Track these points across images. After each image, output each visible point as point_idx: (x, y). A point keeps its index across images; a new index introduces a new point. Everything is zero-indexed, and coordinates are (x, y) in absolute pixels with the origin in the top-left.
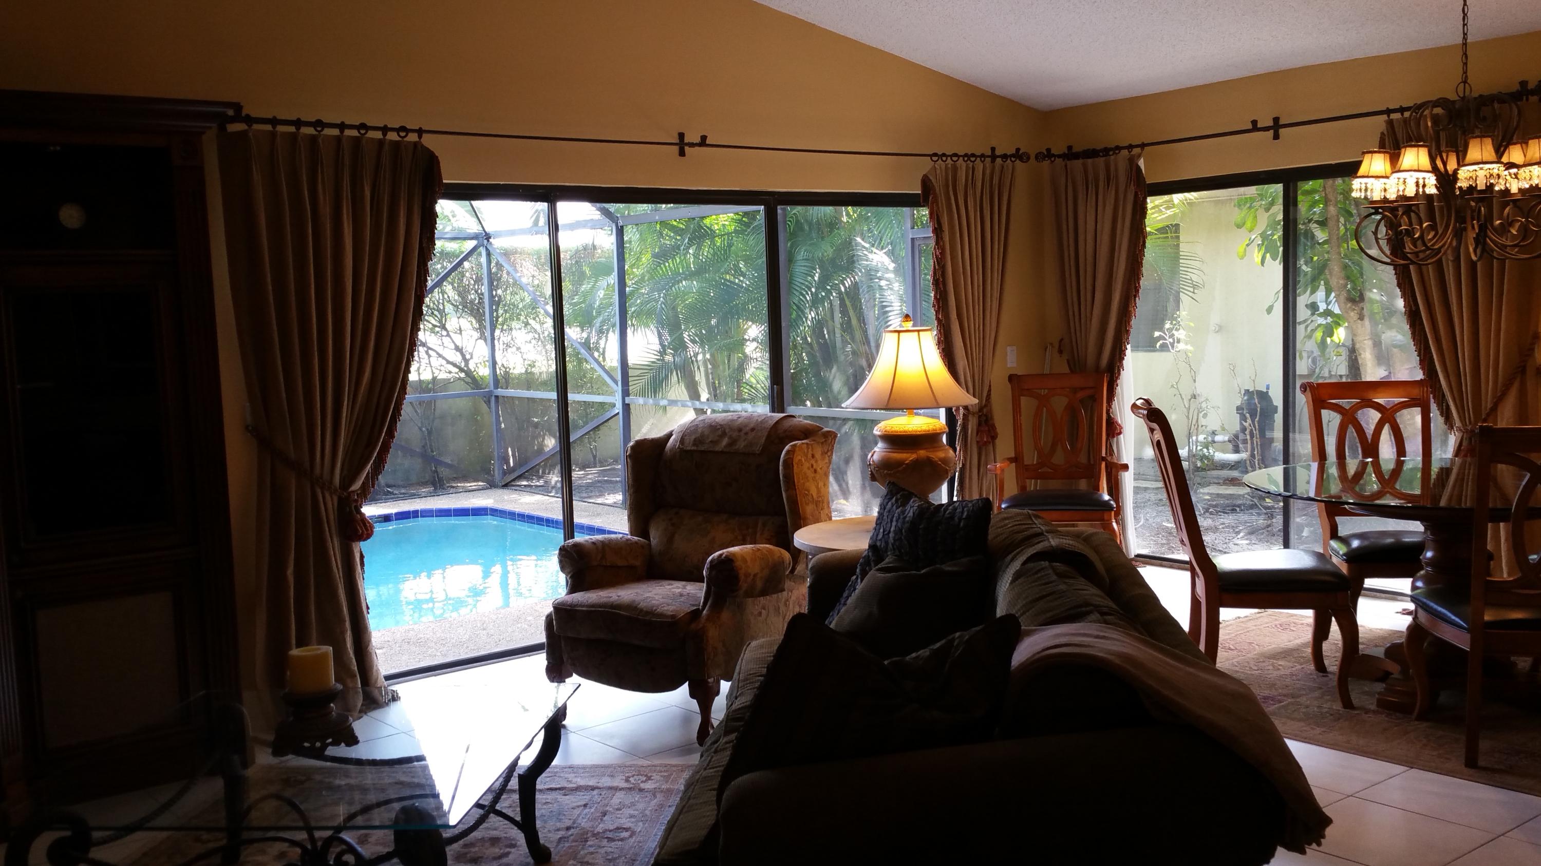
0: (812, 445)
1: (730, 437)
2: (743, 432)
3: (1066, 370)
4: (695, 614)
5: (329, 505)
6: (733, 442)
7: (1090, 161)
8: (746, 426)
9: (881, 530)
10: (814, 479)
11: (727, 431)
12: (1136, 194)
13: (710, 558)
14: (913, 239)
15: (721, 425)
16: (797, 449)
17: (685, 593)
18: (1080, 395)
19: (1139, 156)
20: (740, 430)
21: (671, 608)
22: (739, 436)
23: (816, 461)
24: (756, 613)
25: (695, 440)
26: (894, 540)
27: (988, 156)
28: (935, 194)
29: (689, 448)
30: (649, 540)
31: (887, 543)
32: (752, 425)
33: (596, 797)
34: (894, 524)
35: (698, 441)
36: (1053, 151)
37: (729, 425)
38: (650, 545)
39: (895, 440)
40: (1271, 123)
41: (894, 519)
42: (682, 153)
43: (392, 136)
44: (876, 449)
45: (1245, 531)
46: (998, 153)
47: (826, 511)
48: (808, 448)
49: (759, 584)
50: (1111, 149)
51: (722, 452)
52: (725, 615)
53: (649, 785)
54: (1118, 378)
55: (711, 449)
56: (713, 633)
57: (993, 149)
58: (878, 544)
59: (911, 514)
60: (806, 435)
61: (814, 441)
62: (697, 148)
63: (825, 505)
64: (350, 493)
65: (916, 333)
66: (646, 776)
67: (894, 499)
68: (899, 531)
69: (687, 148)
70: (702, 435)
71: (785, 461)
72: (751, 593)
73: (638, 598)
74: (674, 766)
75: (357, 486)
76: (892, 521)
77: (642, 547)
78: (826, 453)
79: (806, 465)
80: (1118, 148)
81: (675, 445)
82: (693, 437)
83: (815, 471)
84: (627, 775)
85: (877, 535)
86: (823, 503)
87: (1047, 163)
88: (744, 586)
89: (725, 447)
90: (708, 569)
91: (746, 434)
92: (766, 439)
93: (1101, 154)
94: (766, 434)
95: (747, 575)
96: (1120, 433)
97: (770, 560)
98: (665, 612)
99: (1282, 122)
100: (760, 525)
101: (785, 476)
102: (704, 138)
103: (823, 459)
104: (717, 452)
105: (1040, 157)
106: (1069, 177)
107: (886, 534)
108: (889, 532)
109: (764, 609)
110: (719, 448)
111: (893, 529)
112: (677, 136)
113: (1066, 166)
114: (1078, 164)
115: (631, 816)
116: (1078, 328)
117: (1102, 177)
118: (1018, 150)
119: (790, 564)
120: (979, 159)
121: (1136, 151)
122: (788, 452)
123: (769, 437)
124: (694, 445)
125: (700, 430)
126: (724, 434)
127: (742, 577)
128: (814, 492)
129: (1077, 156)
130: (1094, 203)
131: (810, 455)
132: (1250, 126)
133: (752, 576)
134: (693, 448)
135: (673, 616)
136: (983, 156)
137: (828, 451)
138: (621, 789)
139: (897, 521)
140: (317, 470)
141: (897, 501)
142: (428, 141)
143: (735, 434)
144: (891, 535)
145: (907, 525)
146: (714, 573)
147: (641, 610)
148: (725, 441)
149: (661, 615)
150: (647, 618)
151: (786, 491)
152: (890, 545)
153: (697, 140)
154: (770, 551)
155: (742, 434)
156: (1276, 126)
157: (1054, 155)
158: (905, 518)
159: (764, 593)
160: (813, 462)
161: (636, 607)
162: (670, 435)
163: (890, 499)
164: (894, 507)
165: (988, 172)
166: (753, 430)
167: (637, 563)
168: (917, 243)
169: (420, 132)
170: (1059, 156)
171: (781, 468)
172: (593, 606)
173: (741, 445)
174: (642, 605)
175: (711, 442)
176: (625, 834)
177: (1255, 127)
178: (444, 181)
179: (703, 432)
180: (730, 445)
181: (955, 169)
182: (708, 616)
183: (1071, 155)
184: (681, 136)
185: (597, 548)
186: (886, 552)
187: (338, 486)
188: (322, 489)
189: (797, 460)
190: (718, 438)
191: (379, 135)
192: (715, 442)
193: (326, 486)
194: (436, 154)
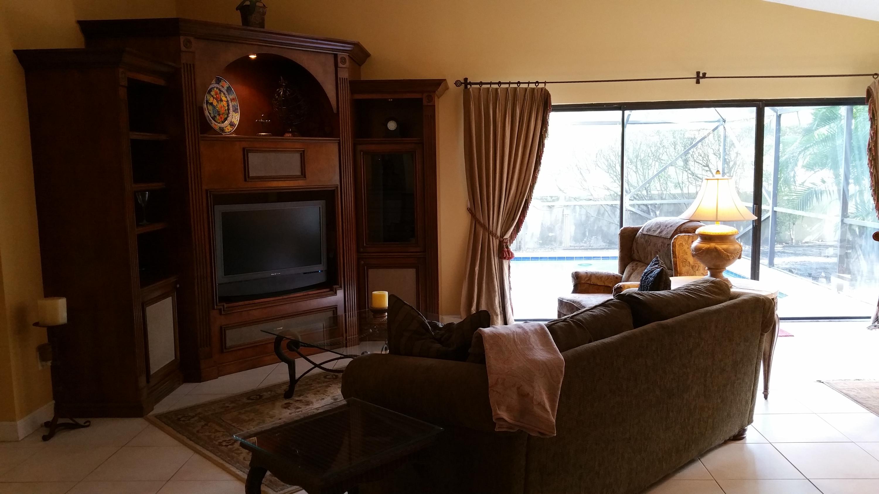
0: (692, 236)
1: (661, 229)
2: (667, 227)
5: (495, 243)
6: (662, 232)
8: (668, 224)
11: (661, 226)
15: (660, 223)
29: (644, 233)
30: (623, 275)
32: (672, 224)
35: (649, 230)
37: (663, 223)
38: (621, 277)
42: (698, 82)
43: (532, 86)
47: (701, 272)
51: (656, 236)
55: (652, 234)
60: (695, 231)
62: (702, 79)
64: (504, 239)
71: (673, 243)
73: (585, 300)
75: (507, 236)
82: (647, 228)
86: (699, 267)
89: (658, 233)
92: (674, 231)
94: (675, 228)
104: (654, 236)
110: (655, 234)
112: (696, 73)
123: (676, 230)
124: (647, 231)
140: (491, 229)
142: (548, 87)
143: (663, 228)
147: (581, 305)
148: (659, 231)
151: (673, 258)
153: (703, 75)
155: (666, 228)
166: (671, 226)
167: (611, 285)
169: (545, 83)
171: (671, 246)
172: (568, 300)
173: (664, 233)
175: (653, 230)
178: (552, 104)
179: (652, 226)
180: (660, 233)
184: (698, 73)
185: (587, 275)
187: (499, 235)
188: (492, 236)
189: (679, 243)
190: (656, 229)
191: (526, 86)
192: (654, 231)
193: (494, 235)
194: (550, 93)
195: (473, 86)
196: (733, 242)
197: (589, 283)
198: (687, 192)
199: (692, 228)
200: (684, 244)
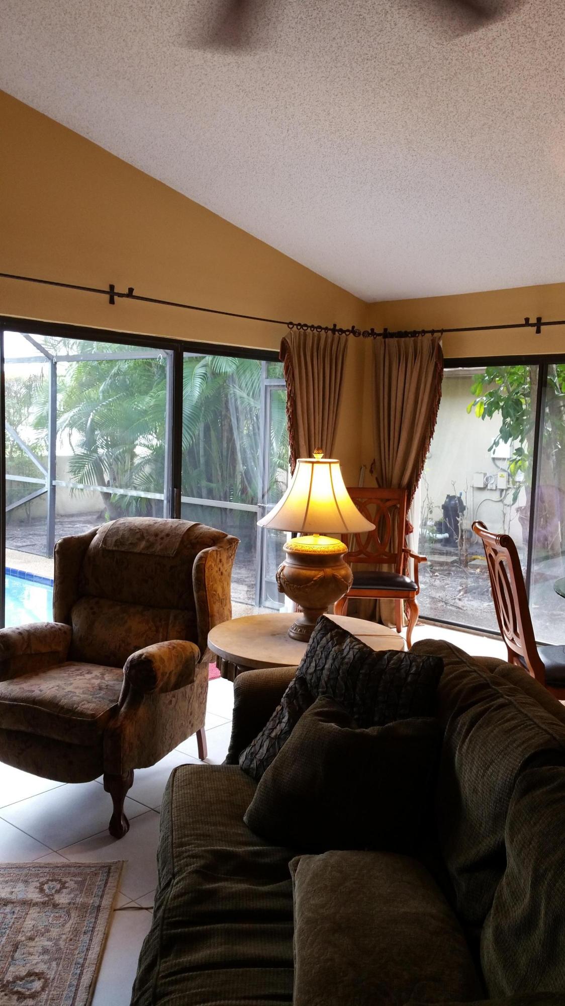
0: (220, 551)
1: (148, 541)
3: (375, 485)
4: (114, 711)
6: (151, 545)
7: (403, 339)
8: (162, 531)
9: (313, 664)
10: (221, 581)
11: (145, 535)
12: (436, 365)
13: (130, 657)
14: (266, 386)
15: (139, 529)
16: (209, 556)
17: (104, 686)
18: (388, 504)
19: (439, 339)
20: (156, 535)
21: (91, 706)
22: (156, 540)
23: (223, 565)
24: (167, 702)
25: (116, 541)
26: (329, 678)
27: (330, 329)
28: (290, 352)
29: (110, 548)
30: (72, 626)
31: (319, 679)
32: (167, 531)
33: (9, 916)
34: (330, 661)
35: (120, 542)
36: (376, 331)
37: (147, 530)
38: (72, 630)
39: (303, 558)
40: (535, 321)
41: (331, 656)
42: (112, 301)
44: (284, 563)
45: (463, 590)
46: (338, 328)
47: (228, 606)
48: (217, 554)
49: (173, 679)
50: (419, 333)
51: (140, 554)
52: (142, 711)
53: (63, 899)
54: (414, 493)
55: (131, 550)
56: (130, 731)
57: (335, 325)
58: (308, 677)
59: (351, 655)
60: (214, 541)
61: (221, 547)
62: (124, 299)
63: (228, 601)
65: (328, 465)
66: (60, 881)
67: (329, 635)
68: (335, 671)
69: (116, 298)
70: (123, 536)
71: (198, 566)
72: (165, 690)
73: (60, 694)
74: (89, 866)
76: (327, 658)
77: (65, 632)
78: (230, 557)
79: (216, 569)
80: (424, 332)
81: (98, 544)
82: (114, 539)
83: (222, 574)
84: (42, 880)
85: (307, 668)
86: (226, 599)
87: (371, 338)
88: (160, 684)
89: (143, 549)
90: (127, 667)
91: (162, 538)
92: (180, 545)
93: (410, 335)
94: (180, 539)
95: (163, 674)
96: (412, 532)
97: (184, 656)
98: (85, 711)
99: (543, 321)
100: (171, 618)
101: (197, 579)
102: (131, 290)
103: (228, 563)
104: (136, 554)
105: (366, 334)
106: (387, 348)
107: (319, 670)
108: (323, 668)
109: (174, 697)
110: (137, 550)
111: (327, 666)
112: (108, 286)
113: (385, 342)
114: (393, 341)
115: (45, 951)
116: (387, 456)
117: (411, 351)
118: (353, 327)
119: (198, 656)
120: (323, 331)
121: (436, 335)
122: (201, 558)
123: (182, 542)
124: (115, 545)
125: (121, 533)
126: (142, 537)
127: (159, 675)
128: (220, 591)
129: (392, 335)
130: (404, 369)
131: (218, 560)
132: (524, 322)
133: (168, 675)
134: (114, 548)
135: (93, 716)
136: (326, 329)
137: (232, 555)
138: (36, 904)
139: (334, 660)
141: (332, 638)
143: (152, 539)
144: (325, 672)
145: (344, 667)
146: (133, 672)
147: (62, 708)
148: (143, 544)
149: (82, 714)
150: (67, 716)
151: (197, 592)
152: (323, 682)
153: (126, 291)
154: (184, 648)
155: (158, 538)
156: (539, 324)
157: (375, 334)
158: (344, 658)
159: (177, 686)
160: (220, 566)
161: (57, 704)
162: (94, 534)
163: (324, 635)
164: (330, 643)
165: (330, 340)
166: (168, 535)
167: (60, 649)
168: (269, 389)
170: (379, 335)
171: (193, 571)
172: (15, 700)
173: (158, 548)
174: (64, 702)
176: (37, 985)
177: (527, 323)
180: (147, 548)
181: (305, 335)
182: (126, 713)
183: (386, 334)
184: (112, 287)
185: (23, 638)
186: (317, 686)
190: (137, 541)
192: (133, 544)
197: (29, 652)
200: (213, 565)
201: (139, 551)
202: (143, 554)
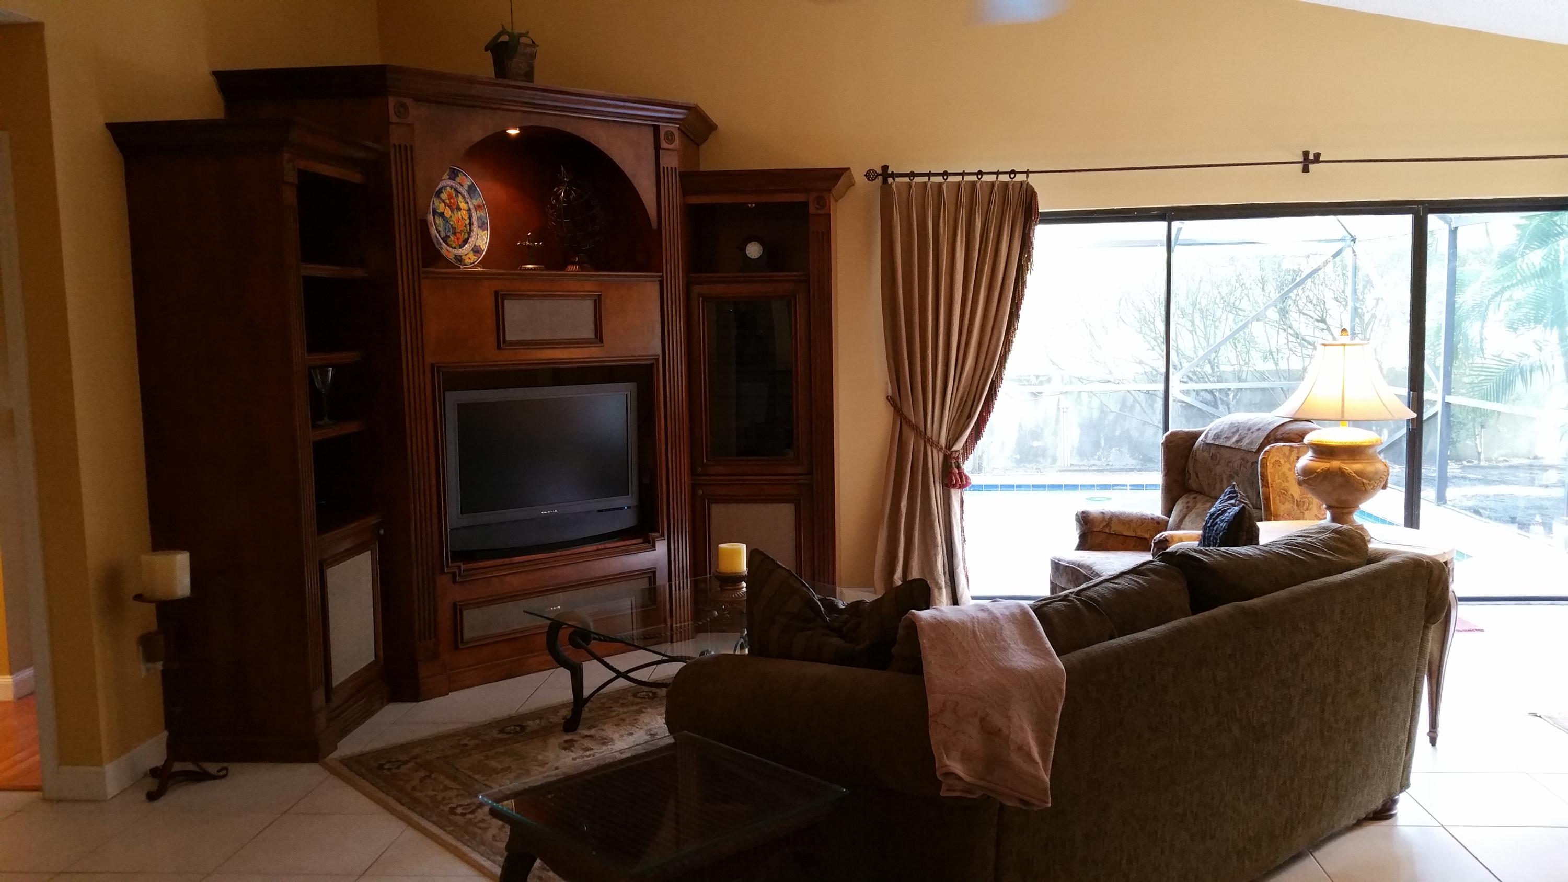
1: (1240, 435)
2: (1251, 431)
5: (936, 460)
6: (1240, 439)
8: (1255, 426)
11: (1239, 429)
13: (1156, 537)
15: (1238, 424)
20: (1249, 429)
22: (1247, 434)
25: (1214, 435)
29: (1208, 442)
30: (1169, 520)
32: (1260, 426)
35: (1220, 437)
37: (1244, 425)
38: (1166, 521)
42: (1306, 170)
43: (1004, 178)
48: (1291, 451)
51: (1230, 448)
55: (1223, 444)
62: (1314, 164)
64: (952, 452)
70: (1222, 431)
71: (1262, 461)
75: (959, 446)
77: (1158, 522)
79: (1288, 466)
82: (1214, 433)
89: (1233, 443)
90: (1156, 543)
91: (1252, 433)
92: (1265, 437)
94: (1266, 434)
101: (1261, 474)
102: (1319, 154)
104: (1227, 447)
110: (1228, 444)
112: (1302, 154)
122: (1265, 452)
124: (1213, 439)
125: (1221, 427)
126: (1236, 432)
128: (1295, 492)
131: (1293, 457)
140: (929, 433)
142: (1033, 180)
143: (1242, 433)
148: (1235, 438)
155: (1249, 433)
166: (1258, 430)
169: (1027, 173)
173: (1245, 442)
175: (1225, 438)
178: (1040, 211)
179: (1223, 429)
180: (1237, 441)
184: (1306, 153)
187: (944, 446)
188: (931, 446)
189: (1272, 461)
190: (1231, 435)
191: (992, 178)
192: (1228, 438)
193: (936, 445)
194: (1036, 191)
195: (897, 179)
196: (1372, 459)
197: (1108, 531)
198: (1287, 368)
199: (1297, 434)
200: (1282, 461)
201: (1229, 445)
202: (1233, 448)
